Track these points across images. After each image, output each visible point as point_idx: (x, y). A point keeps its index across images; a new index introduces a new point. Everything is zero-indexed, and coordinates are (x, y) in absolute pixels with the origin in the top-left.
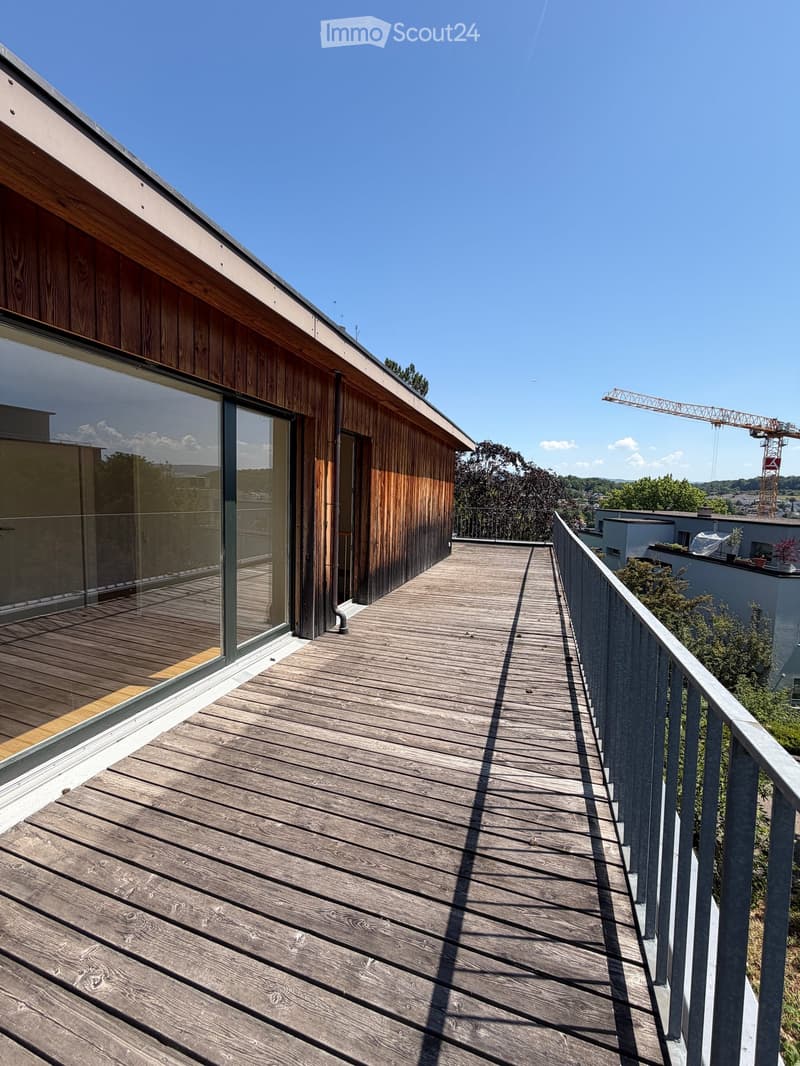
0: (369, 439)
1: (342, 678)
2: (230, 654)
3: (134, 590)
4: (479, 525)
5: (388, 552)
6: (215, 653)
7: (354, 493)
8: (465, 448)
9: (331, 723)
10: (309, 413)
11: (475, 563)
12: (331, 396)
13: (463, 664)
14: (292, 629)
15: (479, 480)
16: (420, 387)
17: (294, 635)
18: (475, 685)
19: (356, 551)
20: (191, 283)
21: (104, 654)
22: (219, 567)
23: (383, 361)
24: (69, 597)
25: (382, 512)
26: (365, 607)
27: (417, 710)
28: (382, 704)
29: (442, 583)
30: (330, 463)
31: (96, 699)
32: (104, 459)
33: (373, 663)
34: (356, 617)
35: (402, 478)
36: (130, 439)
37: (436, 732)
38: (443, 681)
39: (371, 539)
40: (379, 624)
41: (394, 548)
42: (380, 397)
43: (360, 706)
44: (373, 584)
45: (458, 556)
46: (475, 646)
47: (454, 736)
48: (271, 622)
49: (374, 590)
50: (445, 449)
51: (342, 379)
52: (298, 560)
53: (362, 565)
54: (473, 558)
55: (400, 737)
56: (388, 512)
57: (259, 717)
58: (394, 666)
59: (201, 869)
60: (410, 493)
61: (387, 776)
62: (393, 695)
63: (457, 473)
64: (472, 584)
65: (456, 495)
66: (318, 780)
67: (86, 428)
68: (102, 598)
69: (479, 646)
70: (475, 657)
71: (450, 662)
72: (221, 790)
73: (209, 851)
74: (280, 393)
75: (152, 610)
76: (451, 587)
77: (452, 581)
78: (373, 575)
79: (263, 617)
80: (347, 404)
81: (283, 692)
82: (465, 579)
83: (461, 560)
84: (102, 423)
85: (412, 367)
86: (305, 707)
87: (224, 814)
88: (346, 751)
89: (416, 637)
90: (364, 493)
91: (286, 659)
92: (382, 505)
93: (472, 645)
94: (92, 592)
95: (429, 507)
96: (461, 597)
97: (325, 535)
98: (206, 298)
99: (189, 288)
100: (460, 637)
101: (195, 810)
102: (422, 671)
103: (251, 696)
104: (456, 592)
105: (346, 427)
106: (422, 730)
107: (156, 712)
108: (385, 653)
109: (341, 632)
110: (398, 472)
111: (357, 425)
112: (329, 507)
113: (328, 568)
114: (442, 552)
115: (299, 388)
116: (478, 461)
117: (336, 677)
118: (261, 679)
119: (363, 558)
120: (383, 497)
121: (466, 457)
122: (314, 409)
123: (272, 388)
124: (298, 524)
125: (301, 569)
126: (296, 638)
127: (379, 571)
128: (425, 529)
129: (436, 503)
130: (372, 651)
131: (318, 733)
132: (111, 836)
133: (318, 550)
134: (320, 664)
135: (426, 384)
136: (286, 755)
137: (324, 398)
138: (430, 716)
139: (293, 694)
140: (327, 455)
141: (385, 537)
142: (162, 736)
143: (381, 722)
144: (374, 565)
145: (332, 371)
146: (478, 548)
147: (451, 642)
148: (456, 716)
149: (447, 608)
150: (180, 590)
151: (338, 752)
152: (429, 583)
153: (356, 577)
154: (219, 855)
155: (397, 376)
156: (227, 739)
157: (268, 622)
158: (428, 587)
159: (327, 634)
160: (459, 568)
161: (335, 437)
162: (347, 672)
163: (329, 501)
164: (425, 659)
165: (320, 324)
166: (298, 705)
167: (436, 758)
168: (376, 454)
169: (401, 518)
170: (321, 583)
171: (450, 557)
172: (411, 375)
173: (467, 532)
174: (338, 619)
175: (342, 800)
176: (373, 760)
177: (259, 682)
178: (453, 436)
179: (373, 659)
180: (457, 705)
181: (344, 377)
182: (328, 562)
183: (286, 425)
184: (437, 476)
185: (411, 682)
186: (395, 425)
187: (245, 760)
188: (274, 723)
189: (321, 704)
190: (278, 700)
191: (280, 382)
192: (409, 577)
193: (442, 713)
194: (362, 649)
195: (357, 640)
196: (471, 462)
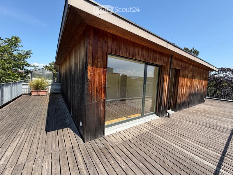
0: (179, 70)
1: (168, 128)
2: (143, 116)
3: (125, 100)
4: (217, 94)
5: (183, 99)
6: (139, 115)
7: (174, 83)
8: (213, 70)
9: (166, 137)
10: (164, 65)
11: (216, 106)
12: (170, 60)
13: (209, 135)
14: (156, 113)
15: (218, 80)
16: (196, 53)
17: (156, 115)
18: (214, 143)
19: (173, 97)
20: (142, 43)
21: (121, 111)
22: (142, 97)
23: (183, 49)
24: (116, 99)
25: (182, 88)
26: (175, 112)
27: (191, 143)
28: (180, 138)
29: (201, 110)
30: (168, 76)
31: (120, 118)
32: (120, 76)
33: (177, 127)
34: (172, 114)
35: (189, 79)
36: (124, 72)
37: (198, 151)
38: (201, 138)
39: (178, 95)
40: (179, 117)
41: (185, 98)
42: (183, 59)
43: (173, 136)
44: (178, 107)
45: (208, 103)
46: (215, 131)
47: (205, 155)
48: (151, 111)
49: (178, 108)
50: (205, 71)
51: (173, 56)
52: (158, 98)
53: (175, 101)
54: (214, 104)
55: (186, 148)
56: (184, 89)
57: (148, 130)
58: (183, 129)
59: (138, 156)
60: (191, 84)
61: (181, 156)
62: (184, 136)
63: (209, 78)
64: (214, 112)
65: (208, 84)
66: (162, 149)
67: (118, 70)
68: (120, 100)
69: (216, 132)
70: (215, 135)
71: (204, 133)
72: (141, 142)
73: (139, 153)
74: (157, 61)
75: (128, 104)
76: (205, 111)
77: (206, 110)
78: (178, 104)
79: (149, 110)
80: (174, 61)
81: (154, 127)
82: (211, 110)
83: (209, 104)
84: (120, 69)
85: (193, 48)
86: (159, 132)
87: (142, 147)
88: (169, 145)
89: (191, 123)
90: (177, 84)
91: (154, 120)
92: (182, 87)
93: (213, 131)
94: (119, 99)
95: (198, 88)
96: (209, 116)
97: (165, 93)
98: (144, 45)
99: (141, 44)
100: (208, 127)
101: (136, 144)
102: (193, 133)
103: (147, 126)
104: (206, 113)
105: (173, 67)
106: (194, 149)
107: (130, 123)
108: (181, 125)
109: (168, 117)
110: (188, 78)
111: (176, 66)
112: (167, 87)
113: (166, 101)
114: (202, 100)
115: (162, 59)
116: (218, 74)
117: (167, 127)
118: (149, 123)
119: (175, 100)
120: (182, 84)
121: (213, 73)
122: (165, 64)
123: (156, 60)
124: (159, 90)
125: (159, 100)
126: (156, 116)
127: (180, 104)
128: (196, 94)
129: (200, 87)
130: (177, 124)
131: (162, 138)
132: (123, 142)
133: (163, 96)
134: (163, 123)
135: (198, 52)
136: (154, 140)
137: (168, 61)
138: (196, 146)
139: (156, 128)
140: (167, 74)
141: (182, 95)
142: (130, 128)
143: (179, 142)
144: (178, 102)
145: (170, 54)
146: (217, 101)
147: (204, 127)
148: (206, 149)
149: (203, 118)
150: (133, 101)
151: (167, 145)
152: (196, 109)
153: (173, 104)
154: (141, 155)
155: (188, 52)
156: (142, 133)
157: (150, 111)
158: (196, 110)
159: (164, 117)
160: (208, 106)
161: (170, 70)
162: (170, 127)
163: (167, 85)
164: (194, 130)
165: (169, 44)
166: (157, 131)
167: (198, 158)
168: (181, 73)
169: (188, 90)
170: (164, 104)
171: (205, 103)
172: (193, 51)
173: (212, 96)
174: (167, 113)
175: (168, 156)
176: (177, 151)
177: (148, 123)
178: (208, 67)
179: (177, 126)
180: (206, 146)
181: (173, 55)
182: (166, 99)
183: (158, 68)
184: (201, 79)
185: (189, 135)
186: (187, 65)
187: (145, 138)
188: (152, 133)
189: (163, 132)
190: (152, 128)
191: (158, 59)
192: (189, 106)
193: (201, 147)
194: (174, 122)
195: (172, 120)
196: (215, 74)
